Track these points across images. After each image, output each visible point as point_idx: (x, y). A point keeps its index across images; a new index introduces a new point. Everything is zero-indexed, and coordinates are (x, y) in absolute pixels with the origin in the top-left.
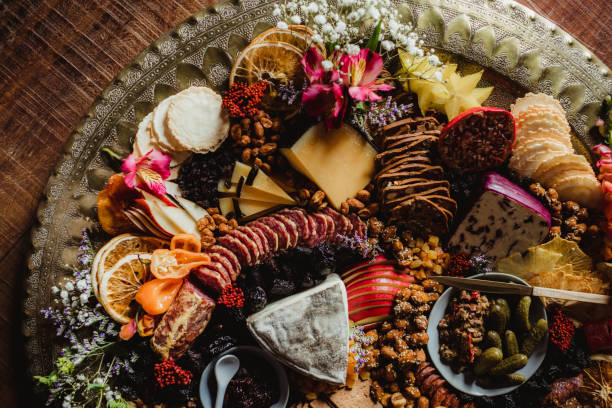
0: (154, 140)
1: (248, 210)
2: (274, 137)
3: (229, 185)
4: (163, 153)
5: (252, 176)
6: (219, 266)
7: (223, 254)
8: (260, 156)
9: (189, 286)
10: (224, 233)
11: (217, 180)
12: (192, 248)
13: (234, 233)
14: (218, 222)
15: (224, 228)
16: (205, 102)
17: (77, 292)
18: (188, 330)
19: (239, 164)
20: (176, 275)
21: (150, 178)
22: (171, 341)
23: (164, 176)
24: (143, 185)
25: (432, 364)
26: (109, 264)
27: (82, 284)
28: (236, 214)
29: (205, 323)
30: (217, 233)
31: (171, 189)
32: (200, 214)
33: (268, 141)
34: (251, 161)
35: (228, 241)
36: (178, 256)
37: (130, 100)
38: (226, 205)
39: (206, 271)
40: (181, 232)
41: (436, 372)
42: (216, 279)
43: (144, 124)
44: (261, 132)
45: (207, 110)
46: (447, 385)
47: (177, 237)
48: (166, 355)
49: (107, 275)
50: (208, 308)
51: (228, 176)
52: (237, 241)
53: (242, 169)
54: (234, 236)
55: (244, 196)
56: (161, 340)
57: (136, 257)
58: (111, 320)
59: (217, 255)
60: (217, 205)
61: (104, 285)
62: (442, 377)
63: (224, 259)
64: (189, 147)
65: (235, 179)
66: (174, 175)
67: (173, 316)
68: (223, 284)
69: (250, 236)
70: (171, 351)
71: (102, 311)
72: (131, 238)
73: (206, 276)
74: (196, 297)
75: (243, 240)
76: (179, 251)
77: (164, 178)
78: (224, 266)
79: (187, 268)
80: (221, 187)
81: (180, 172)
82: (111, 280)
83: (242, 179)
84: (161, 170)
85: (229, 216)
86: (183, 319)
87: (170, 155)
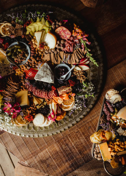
0: (48, 121)
1: (42, 100)
2: (29, 109)
3: (42, 106)
4: (48, 118)
5: (37, 105)
6: (52, 95)
7: (50, 96)
8: (33, 107)
9: (59, 95)
10: (48, 99)
11: (43, 109)
12: (55, 101)
13: (46, 98)
14: (48, 102)
15: (47, 100)
16: (36, 122)
17: (77, 106)
18: (64, 88)
19: (38, 108)
20: (60, 98)
21: (52, 116)
22: (68, 88)
24: (54, 115)
25: (31, 55)
26: (69, 107)
27: (75, 107)
28: (44, 101)
29: (61, 87)
30: (49, 100)
31: (51, 112)
32: (50, 105)
33: (31, 109)
34: (36, 107)
35: (48, 97)
36: (57, 101)
37: (48, 131)
38: (45, 103)
40: (55, 104)
41: (31, 53)
42: (54, 93)
43: (48, 125)
44: (31, 111)
45: (36, 121)
46: (31, 50)
47: (56, 104)
48: (71, 86)
49: (70, 106)
50: (59, 89)
51: (41, 108)
52: (47, 97)
53: (38, 107)
54: (47, 98)
55: (41, 103)
56: (70, 89)
57: (64, 105)
58: (75, 98)
59: (51, 97)
60: (47, 105)
61: (72, 104)
62: (31, 52)
63: (51, 95)
64: (43, 117)
65: (40, 106)
66: (49, 114)
67: (64, 92)
68: (54, 91)
69: (44, 96)
70: (69, 87)
71: (75, 100)
72: (63, 109)
73: (55, 95)
74: (60, 93)
75: (46, 96)
77: (51, 115)
78: (51, 94)
79: (57, 98)
80: (44, 107)
81: (48, 114)
82: (70, 104)
83: (39, 106)
84: (50, 116)
85: (46, 101)
86: (64, 90)
87: (47, 117)
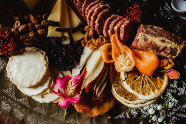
0: (48, 91)
1: (76, 21)
2: (26, 17)
3: (65, 38)
4: (55, 83)
5: (53, 24)
6: (116, 28)
7: (108, 28)
8: (39, 22)
9: (134, 44)
10: (94, 31)
11: (63, 46)
12: (109, 49)
13: (92, 25)
14: (89, 38)
15: (91, 32)
16: (16, 66)
17: (157, 113)
18: (162, 36)
19: (49, 35)
20: (129, 54)
22: (173, 45)
23: (69, 78)
24: (77, 90)
26: (133, 98)
27: (151, 111)
28: (81, 28)
29: (155, 27)
30: (96, 36)
31: (76, 72)
32: (87, 50)
33: (29, 21)
34: (46, 28)
35: (98, 27)
36: (117, 56)
37: (31, 112)
38: (78, 37)
39: (122, 35)
40: (101, 59)
42: (125, 27)
43: (39, 100)
45: (20, 64)
47: (105, 60)
48: (182, 46)
49: (141, 97)
50: (145, 28)
51: (59, 40)
52: (97, 21)
53: (51, 32)
54: (94, 25)
55: (67, 26)
56: (173, 51)
57: (125, 83)
58: (168, 87)
59: (109, 31)
60: (79, 42)
61: (147, 97)
63: (111, 26)
64: (45, 68)
65: (59, 34)
66: (67, 73)
67: (156, 48)
68: (127, 22)
69: (92, 13)
70: (179, 44)
71: (164, 93)
72: (113, 89)
73: (125, 36)
74: (140, 37)
75: (95, 18)
76: (113, 56)
77: (70, 78)
78: (115, 25)
79: (122, 48)
80: (67, 42)
81: (65, 70)
82: (144, 94)
83: (57, 30)
84: (66, 80)
85: (84, 32)
86: (157, 41)
87: (55, 78)
